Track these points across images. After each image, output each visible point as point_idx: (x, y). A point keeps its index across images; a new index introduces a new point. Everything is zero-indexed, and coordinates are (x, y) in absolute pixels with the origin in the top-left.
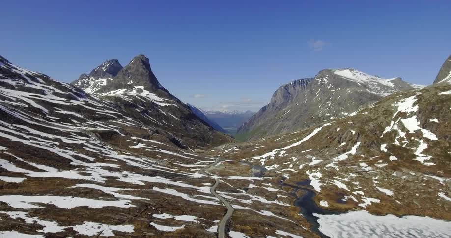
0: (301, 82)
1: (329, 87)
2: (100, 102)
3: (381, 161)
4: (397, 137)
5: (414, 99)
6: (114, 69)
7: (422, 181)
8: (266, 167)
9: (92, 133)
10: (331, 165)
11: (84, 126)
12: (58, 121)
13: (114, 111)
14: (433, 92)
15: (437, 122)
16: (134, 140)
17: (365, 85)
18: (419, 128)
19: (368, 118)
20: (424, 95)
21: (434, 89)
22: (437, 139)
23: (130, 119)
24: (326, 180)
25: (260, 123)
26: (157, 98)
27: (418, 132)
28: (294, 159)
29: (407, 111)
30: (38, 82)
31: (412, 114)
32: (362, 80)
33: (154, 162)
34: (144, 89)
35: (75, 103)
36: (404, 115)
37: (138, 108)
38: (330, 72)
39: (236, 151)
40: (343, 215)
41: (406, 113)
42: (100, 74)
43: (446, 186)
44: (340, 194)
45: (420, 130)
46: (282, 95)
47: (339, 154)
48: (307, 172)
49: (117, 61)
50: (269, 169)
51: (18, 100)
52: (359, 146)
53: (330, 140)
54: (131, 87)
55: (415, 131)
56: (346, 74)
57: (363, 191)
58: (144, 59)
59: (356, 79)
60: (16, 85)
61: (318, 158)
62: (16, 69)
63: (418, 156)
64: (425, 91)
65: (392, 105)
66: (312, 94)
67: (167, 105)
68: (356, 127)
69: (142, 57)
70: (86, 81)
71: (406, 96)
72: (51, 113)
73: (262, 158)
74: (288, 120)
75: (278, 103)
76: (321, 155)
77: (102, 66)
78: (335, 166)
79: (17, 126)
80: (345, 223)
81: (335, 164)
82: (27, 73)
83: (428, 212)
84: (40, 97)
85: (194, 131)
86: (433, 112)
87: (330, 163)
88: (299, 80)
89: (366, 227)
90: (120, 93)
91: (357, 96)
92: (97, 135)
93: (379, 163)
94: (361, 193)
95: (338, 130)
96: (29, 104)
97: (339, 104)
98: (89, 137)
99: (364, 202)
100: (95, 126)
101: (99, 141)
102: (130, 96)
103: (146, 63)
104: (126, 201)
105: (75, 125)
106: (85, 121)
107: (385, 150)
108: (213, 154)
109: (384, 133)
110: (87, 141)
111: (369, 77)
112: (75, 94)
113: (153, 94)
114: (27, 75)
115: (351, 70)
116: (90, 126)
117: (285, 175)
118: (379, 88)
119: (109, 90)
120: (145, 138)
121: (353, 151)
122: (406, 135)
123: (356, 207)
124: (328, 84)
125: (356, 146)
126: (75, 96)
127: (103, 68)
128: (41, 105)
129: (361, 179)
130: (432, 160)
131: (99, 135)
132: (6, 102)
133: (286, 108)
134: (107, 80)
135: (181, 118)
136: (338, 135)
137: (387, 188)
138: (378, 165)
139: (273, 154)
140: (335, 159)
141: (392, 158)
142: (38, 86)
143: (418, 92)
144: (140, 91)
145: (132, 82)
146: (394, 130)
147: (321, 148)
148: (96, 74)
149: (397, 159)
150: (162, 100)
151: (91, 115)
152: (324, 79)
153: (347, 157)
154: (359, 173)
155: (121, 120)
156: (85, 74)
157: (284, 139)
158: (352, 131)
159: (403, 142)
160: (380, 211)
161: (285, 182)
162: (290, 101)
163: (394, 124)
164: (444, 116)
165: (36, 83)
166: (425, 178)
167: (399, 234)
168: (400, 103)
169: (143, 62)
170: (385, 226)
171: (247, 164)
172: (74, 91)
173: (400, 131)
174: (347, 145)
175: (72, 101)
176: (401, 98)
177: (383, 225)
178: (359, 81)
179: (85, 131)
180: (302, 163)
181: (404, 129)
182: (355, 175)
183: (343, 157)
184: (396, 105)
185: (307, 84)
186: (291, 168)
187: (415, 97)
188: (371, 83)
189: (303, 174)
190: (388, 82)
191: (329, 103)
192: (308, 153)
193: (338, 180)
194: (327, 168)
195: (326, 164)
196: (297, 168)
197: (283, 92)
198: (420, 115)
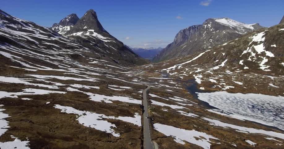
0: (193, 28)
1: (212, 30)
2: (68, 39)
3: (239, 69)
4: (250, 56)
5: (263, 33)
6: (74, 20)
7: (261, 78)
8: (170, 74)
9: (66, 55)
10: (209, 72)
11: (61, 51)
12: (45, 48)
13: (77, 44)
14: (276, 29)
15: (276, 46)
16: (91, 59)
17: (235, 28)
18: (264, 51)
19: (233, 46)
20: (270, 31)
21: (277, 27)
22: (274, 56)
23: (87, 49)
24: (205, 79)
25: (167, 55)
26: (102, 37)
27: (263, 53)
28: (187, 69)
29: (258, 41)
30: (30, 26)
31: (261, 42)
32: (233, 25)
33: (104, 70)
34: (94, 32)
35: (54, 39)
36: (256, 43)
37: (91, 43)
38: (213, 20)
39: (152, 67)
40: (212, 93)
41: (257, 42)
42: (66, 23)
43: (275, 80)
44: (212, 85)
45: (265, 51)
46: (181, 37)
47: (214, 66)
48: (194, 76)
49: (75, 15)
50: (171, 75)
51: (20, 36)
52: (227, 62)
53: (209, 59)
54: (86, 30)
55: (261, 53)
56: (223, 21)
57: (226, 83)
58: (93, 13)
59: (230, 25)
60: (17, 28)
61: (201, 68)
62: (15, 18)
63: (261, 66)
64: (270, 29)
65: (249, 38)
66: (201, 35)
67: (109, 41)
68: (225, 51)
69: (91, 11)
70: (57, 28)
71: (259, 32)
72: (41, 44)
73: (168, 70)
74: (185, 52)
75: (179, 41)
76: (203, 67)
77: (66, 18)
78: (211, 72)
79: (23, 50)
80: (213, 96)
81: (211, 71)
82: (22, 21)
83: (261, 92)
84: (32, 35)
85: (126, 57)
86: (274, 41)
87: (208, 71)
88: (192, 26)
89: (224, 98)
90: (79, 34)
91: (229, 35)
92: (69, 57)
93: (238, 70)
94: (224, 84)
95: (214, 53)
96: (27, 39)
97: (217, 41)
98: (65, 57)
99: (225, 88)
100: (67, 52)
101: (71, 60)
102: (86, 36)
103: (94, 15)
104: (93, 80)
105: (55, 51)
106: (61, 49)
107: (242, 64)
108: (138, 68)
109: (242, 54)
110: (64, 59)
111: (238, 23)
112: (52, 33)
113: (99, 35)
114: (22, 22)
115: (226, 19)
116: (64, 51)
117: (181, 77)
118: (244, 30)
119: (72, 33)
120: (97, 58)
121: (223, 65)
122: (255, 55)
123: (220, 90)
124: (211, 28)
125: (224, 62)
126: (53, 35)
127: (67, 20)
128: (34, 39)
129: (225, 78)
130: (269, 68)
131: (70, 56)
132: (13, 37)
133: (184, 44)
134: (70, 27)
135: (118, 49)
136: (214, 56)
137: (239, 81)
138: (236, 71)
139: (174, 67)
140: (211, 69)
141: (246, 68)
142: (30, 29)
143: (266, 29)
144: (91, 33)
145: (86, 28)
146: (249, 52)
147: (204, 63)
148: (63, 23)
149: (248, 68)
150: (105, 38)
151: (64, 46)
152: (209, 25)
153: (218, 68)
154: (224, 75)
155: (82, 49)
156: (56, 24)
157: (181, 60)
158: (223, 53)
159: (254, 59)
160: (234, 91)
161: (181, 80)
162: (186, 40)
163: (249, 49)
164: (280, 43)
165: (28, 27)
166: (263, 77)
167: (242, 100)
168: (254, 37)
169: (92, 14)
170: (235, 97)
171: (158, 73)
172: (51, 32)
173: (252, 53)
174: (219, 61)
175: (51, 38)
176: (255, 33)
177: (234, 97)
178: (231, 26)
179: (62, 54)
180: (191, 71)
181: (254, 51)
182: (222, 76)
183: (216, 68)
184: (252, 38)
185: (197, 28)
186: (185, 74)
187: (264, 32)
188: (239, 27)
189: (191, 77)
190: (250, 26)
191: (211, 40)
192: (195, 66)
193: (212, 78)
194: (206, 73)
195: (206, 71)
196: (188, 73)
197: (182, 34)
198: (266, 43)
